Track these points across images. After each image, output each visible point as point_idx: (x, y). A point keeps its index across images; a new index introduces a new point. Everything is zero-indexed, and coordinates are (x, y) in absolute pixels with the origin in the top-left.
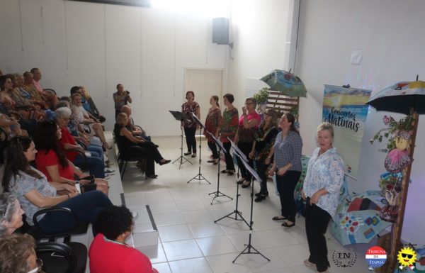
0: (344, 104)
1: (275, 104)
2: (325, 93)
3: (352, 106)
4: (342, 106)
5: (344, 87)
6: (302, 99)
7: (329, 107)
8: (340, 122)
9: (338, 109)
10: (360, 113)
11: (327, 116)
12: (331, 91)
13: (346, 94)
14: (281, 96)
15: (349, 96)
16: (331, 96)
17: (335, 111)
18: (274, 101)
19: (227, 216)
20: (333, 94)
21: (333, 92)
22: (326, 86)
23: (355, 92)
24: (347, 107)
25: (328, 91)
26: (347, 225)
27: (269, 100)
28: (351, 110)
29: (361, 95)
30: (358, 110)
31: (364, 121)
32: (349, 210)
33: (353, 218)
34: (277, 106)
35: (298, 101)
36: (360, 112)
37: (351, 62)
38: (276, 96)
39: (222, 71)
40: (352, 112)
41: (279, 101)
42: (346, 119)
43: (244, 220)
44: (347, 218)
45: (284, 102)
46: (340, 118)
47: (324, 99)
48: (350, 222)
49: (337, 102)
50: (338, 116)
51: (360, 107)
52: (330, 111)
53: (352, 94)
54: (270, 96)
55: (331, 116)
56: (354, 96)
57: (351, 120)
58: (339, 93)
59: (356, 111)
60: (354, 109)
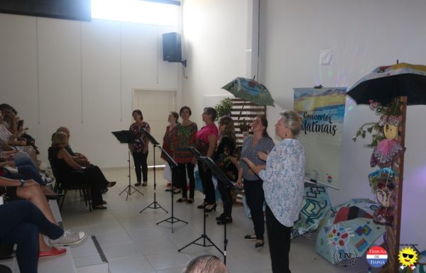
0: (318, 106)
1: (239, 116)
2: (295, 97)
3: (326, 108)
4: (316, 110)
5: (316, 88)
6: (269, 108)
7: (301, 112)
8: (315, 127)
9: (310, 113)
10: (336, 114)
13: (319, 95)
14: (245, 107)
15: (322, 97)
16: (303, 100)
17: (308, 116)
18: (238, 113)
19: (193, 243)
20: (304, 97)
21: (304, 95)
22: (296, 90)
23: (329, 92)
24: (320, 109)
25: (299, 94)
26: (336, 239)
27: (233, 113)
28: (326, 112)
29: (335, 94)
30: (334, 111)
31: (342, 122)
32: (336, 222)
33: (341, 229)
34: (241, 119)
35: (265, 110)
36: (336, 112)
37: (320, 62)
38: (240, 107)
39: (175, 92)
40: (327, 114)
41: (244, 113)
42: (321, 122)
43: (214, 245)
44: (334, 231)
45: (249, 113)
46: (314, 123)
47: (295, 104)
48: (338, 234)
49: (309, 106)
50: (311, 121)
51: (336, 107)
53: (325, 94)
54: (234, 107)
56: (327, 97)
57: (327, 123)
58: (310, 96)
59: (331, 113)
60: (329, 110)
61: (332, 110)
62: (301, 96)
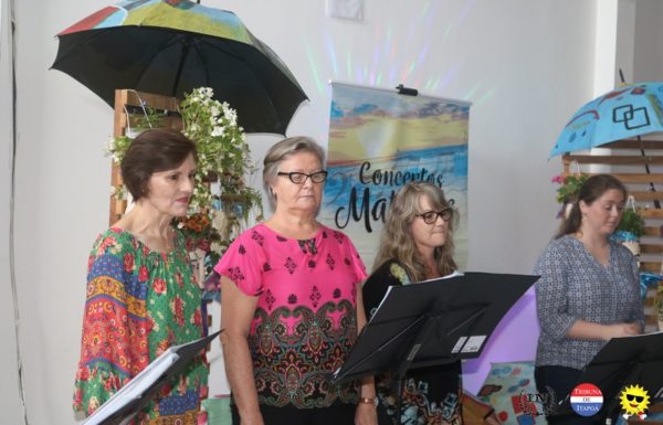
0: (404, 147)
2: (336, 112)
3: (428, 153)
4: (399, 156)
7: (351, 163)
9: (386, 167)
10: (451, 171)
11: (346, 196)
12: (357, 108)
13: (405, 116)
15: (416, 122)
16: (359, 123)
17: (376, 175)
20: (363, 117)
21: (365, 108)
23: (433, 108)
24: (413, 156)
25: (347, 105)
29: (446, 117)
36: (451, 165)
37: (328, 9)
40: (430, 170)
47: (332, 135)
50: (387, 191)
52: (355, 181)
53: (424, 113)
55: (360, 195)
56: (430, 121)
58: (383, 114)
59: (442, 166)
60: (436, 159)
61: (443, 158)
62: (357, 110)
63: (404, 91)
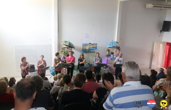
2: (83, 46)
3: (92, 48)
7: (84, 49)
9: (88, 49)
11: (84, 51)
17: (87, 50)
21: (86, 45)
22: (83, 44)
23: (93, 44)
24: (91, 48)
25: (84, 45)
28: (92, 49)
29: (95, 45)
30: (95, 48)
37: (85, 37)
42: (91, 51)
46: (89, 51)
57: (93, 51)
63: (90, 43)
